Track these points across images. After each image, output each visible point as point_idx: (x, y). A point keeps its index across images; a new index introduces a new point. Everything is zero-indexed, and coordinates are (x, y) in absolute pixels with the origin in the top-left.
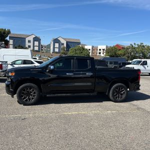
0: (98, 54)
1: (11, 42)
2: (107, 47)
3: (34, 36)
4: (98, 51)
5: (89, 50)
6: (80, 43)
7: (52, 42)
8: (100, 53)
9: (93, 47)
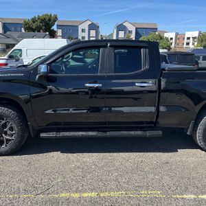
0: (185, 46)
1: (59, 32)
2: (200, 33)
3: (90, 23)
4: (186, 41)
5: (171, 39)
6: (156, 29)
7: (115, 30)
8: (188, 44)
9: (177, 35)
